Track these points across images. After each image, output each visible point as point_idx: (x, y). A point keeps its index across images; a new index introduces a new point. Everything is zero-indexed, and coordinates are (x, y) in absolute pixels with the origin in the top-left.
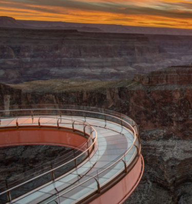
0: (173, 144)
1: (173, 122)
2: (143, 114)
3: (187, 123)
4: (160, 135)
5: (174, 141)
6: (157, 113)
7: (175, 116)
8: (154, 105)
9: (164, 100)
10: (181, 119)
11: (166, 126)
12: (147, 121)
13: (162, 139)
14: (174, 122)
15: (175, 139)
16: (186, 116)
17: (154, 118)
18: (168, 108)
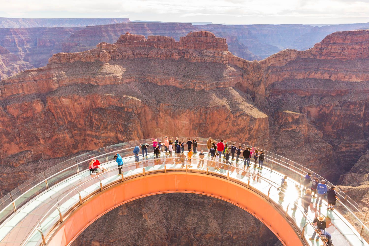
0: (44, 165)
1: (39, 140)
2: (4, 136)
3: (54, 138)
4: (28, 157)
5: (45, 162)
6: (19, 132)
7: (40, 133)
8: (14, 123)
9: (24, 115)
10: (47, 135)
11: (33, 145)
12: (10, 143)
13: (32, 162)
14: (41, 140)
15: (45, 160)
16: (52, 130)
17: (17, 138)
18: (30, 124)
